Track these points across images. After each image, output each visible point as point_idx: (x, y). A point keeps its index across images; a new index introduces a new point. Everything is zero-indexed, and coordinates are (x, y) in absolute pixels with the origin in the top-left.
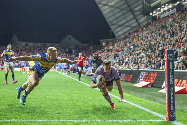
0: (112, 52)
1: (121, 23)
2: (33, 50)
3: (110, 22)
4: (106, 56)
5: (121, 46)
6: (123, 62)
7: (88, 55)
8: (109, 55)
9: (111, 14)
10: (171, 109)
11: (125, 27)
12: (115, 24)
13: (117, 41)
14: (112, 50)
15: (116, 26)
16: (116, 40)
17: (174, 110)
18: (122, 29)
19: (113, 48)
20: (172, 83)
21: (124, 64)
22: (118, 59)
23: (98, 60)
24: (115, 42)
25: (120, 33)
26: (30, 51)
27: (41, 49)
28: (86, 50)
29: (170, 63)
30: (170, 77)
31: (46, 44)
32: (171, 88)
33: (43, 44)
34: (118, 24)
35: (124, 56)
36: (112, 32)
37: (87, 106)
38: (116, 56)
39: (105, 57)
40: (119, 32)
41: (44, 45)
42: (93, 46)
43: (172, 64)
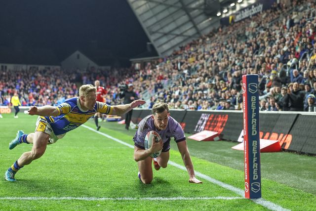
0: (151, 79)
1: (167, 30)
2: (15, 77)
3: (147, 28)
4: (140, 87)
5: (166, 69)
6: (170, 98)
7: (110, 85)
8: (147, 86)
9: (150, 14)
10: (254, 179)
11: (174, 36)
12: (157, 32)
13: (160, 60)
14: (151, 76)
15: (158, 35)
16: (158, 59)
17: (259, 180)
18: (169, 41)
19: (152, 74)
20: (254, 133)
21: (172, 100)
22: (161, 92)
23: (128, 92)
24: (156, 62)
25: (166, 47)
26: (9, 79)
27: (28, 75)
28: (106, 76)
29: (252, 99)
30: (252, 123)
31: (36, 66)
32: (254, 141)
33: (32, 66)
34: (161, 31)
35: (172, 87)
36: (152, 46)
37: (108, 173)
38: (159, 86)
39: (140, 89)
40: (164, 45)
41: (34, 67)
42: (118, 70)
43: (255, 100)
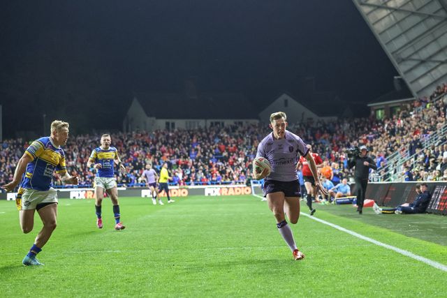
0: (402, 134)
1: (424, 54)
2: (188, 140)
3: (393, 53)
4: (387, 148)
5: (426, 117)
6: (435, 163)
7: (339, 146)
8: (397, 145)
9: (397, 31)
11: (437, 64)
12: (409, 58)
13: (416, 104)
14: (402, 129)
15: (411, 64)
16: (413, 101)
18: (429, 72)
19: (404, 125)
21: (438, 167)
22: (420, 154)
24: (409, 106)
25: (424, 82)
26: (179, 142)
27: (208, 134)
28: (331, 133)
31: (220, 121)
33: (214, 121)
34: (415, 57)
35: (436, 145)
36: (402, 82)
37: (343, 287)
39: (386, 151)
40: (420, 80)
41: (217, 123)
42: (349, 122)
